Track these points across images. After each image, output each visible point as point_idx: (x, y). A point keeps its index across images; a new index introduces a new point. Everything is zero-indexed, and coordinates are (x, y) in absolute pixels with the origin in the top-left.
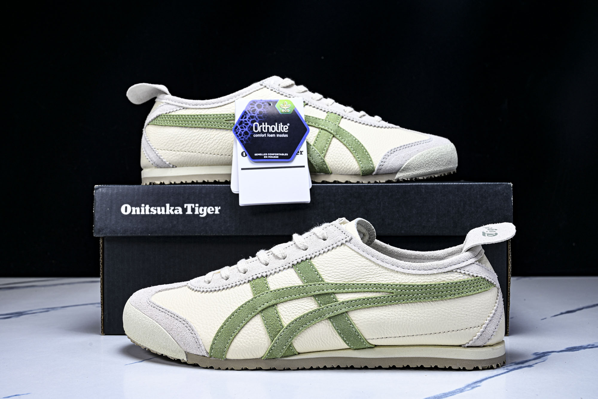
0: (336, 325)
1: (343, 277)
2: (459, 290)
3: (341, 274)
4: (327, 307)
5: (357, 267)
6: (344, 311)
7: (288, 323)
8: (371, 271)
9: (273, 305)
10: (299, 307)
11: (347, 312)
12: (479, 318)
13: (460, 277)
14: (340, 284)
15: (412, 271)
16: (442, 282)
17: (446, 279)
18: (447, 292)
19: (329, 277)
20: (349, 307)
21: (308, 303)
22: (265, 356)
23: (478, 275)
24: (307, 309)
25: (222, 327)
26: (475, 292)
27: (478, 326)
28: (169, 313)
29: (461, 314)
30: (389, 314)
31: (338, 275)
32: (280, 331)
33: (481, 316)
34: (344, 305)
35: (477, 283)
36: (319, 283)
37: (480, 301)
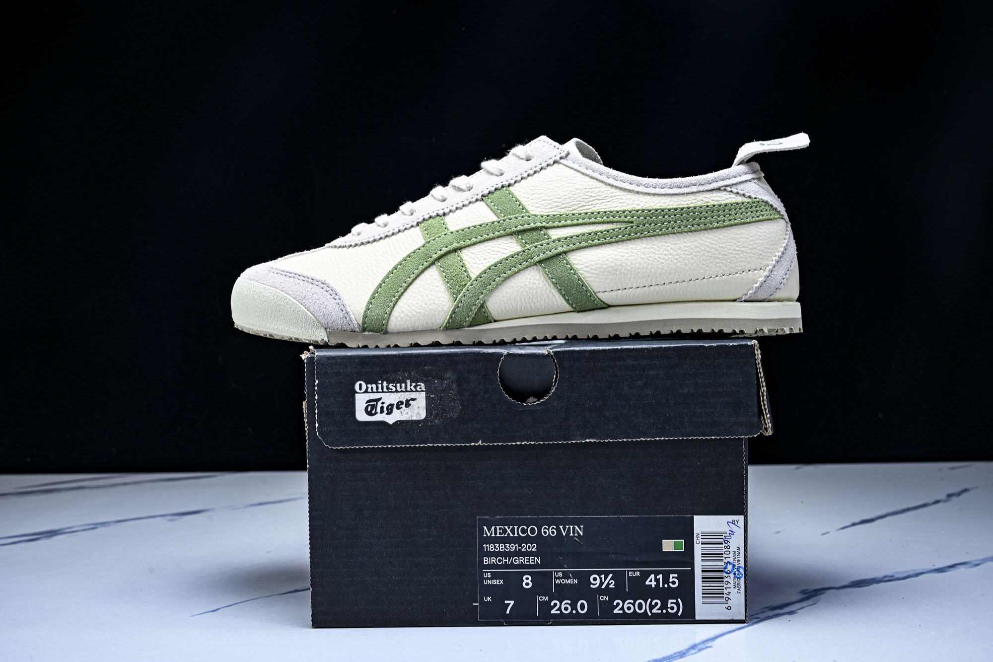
0: (549, 272)
1: (558, 206)
2: (730, 215)
3: (555, 202)
4: (536, 247)
5: (578, 189)
6: (562, 251)
7: (477, 273)
8: (599, 194)
9: (455, 250)
10: (493, 251)
11: (565, 253)
12: (761, 257)
13: (730, 198)
14: (554, 215)
15: (661, 190)
16: (705, 205)
17: (710, 200)
18: (712, 218)
19: (536, 207)
20: (568, 246)
21: (506, 245)
22: (445, 324)
23: (757, 197)
24: (505, 253)
25: (380, 286)
26: (753, 219)
27: (761, 269)
28: (299, 278)
29: (734, 250)
30: (627, 253)
31: (550, 204)
32: (466, 284)
33: (764, 254)
34: (561, 243)
35: (756, 207)
36: (523, 215)
37: (762, 233)
